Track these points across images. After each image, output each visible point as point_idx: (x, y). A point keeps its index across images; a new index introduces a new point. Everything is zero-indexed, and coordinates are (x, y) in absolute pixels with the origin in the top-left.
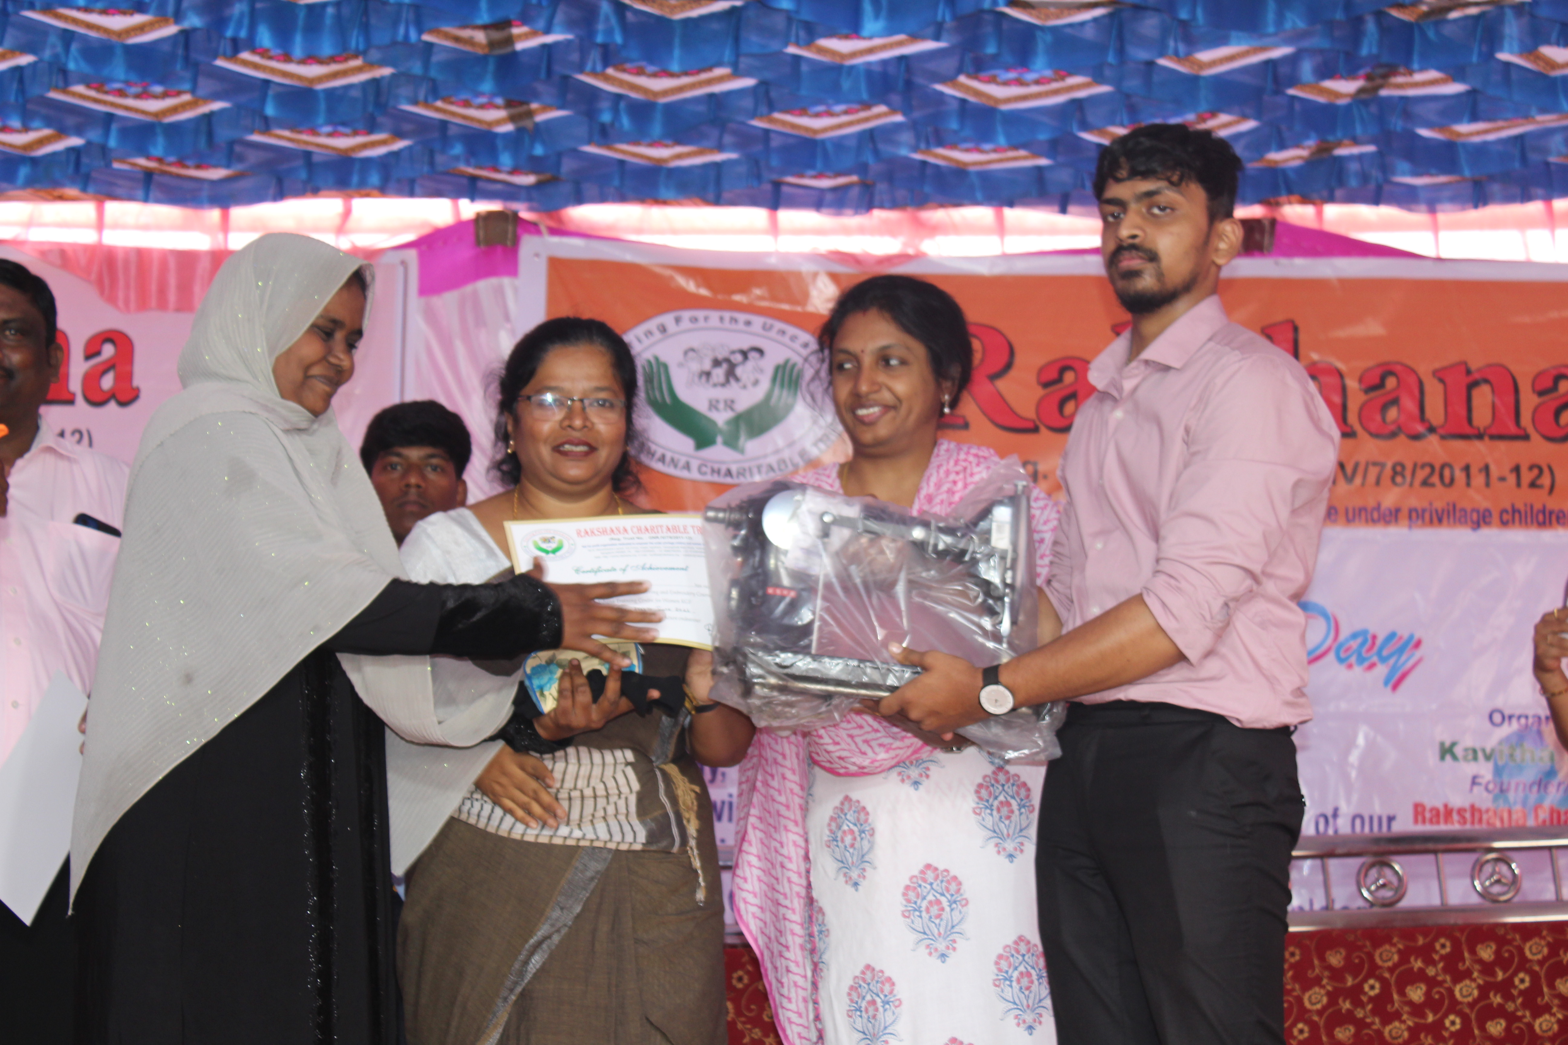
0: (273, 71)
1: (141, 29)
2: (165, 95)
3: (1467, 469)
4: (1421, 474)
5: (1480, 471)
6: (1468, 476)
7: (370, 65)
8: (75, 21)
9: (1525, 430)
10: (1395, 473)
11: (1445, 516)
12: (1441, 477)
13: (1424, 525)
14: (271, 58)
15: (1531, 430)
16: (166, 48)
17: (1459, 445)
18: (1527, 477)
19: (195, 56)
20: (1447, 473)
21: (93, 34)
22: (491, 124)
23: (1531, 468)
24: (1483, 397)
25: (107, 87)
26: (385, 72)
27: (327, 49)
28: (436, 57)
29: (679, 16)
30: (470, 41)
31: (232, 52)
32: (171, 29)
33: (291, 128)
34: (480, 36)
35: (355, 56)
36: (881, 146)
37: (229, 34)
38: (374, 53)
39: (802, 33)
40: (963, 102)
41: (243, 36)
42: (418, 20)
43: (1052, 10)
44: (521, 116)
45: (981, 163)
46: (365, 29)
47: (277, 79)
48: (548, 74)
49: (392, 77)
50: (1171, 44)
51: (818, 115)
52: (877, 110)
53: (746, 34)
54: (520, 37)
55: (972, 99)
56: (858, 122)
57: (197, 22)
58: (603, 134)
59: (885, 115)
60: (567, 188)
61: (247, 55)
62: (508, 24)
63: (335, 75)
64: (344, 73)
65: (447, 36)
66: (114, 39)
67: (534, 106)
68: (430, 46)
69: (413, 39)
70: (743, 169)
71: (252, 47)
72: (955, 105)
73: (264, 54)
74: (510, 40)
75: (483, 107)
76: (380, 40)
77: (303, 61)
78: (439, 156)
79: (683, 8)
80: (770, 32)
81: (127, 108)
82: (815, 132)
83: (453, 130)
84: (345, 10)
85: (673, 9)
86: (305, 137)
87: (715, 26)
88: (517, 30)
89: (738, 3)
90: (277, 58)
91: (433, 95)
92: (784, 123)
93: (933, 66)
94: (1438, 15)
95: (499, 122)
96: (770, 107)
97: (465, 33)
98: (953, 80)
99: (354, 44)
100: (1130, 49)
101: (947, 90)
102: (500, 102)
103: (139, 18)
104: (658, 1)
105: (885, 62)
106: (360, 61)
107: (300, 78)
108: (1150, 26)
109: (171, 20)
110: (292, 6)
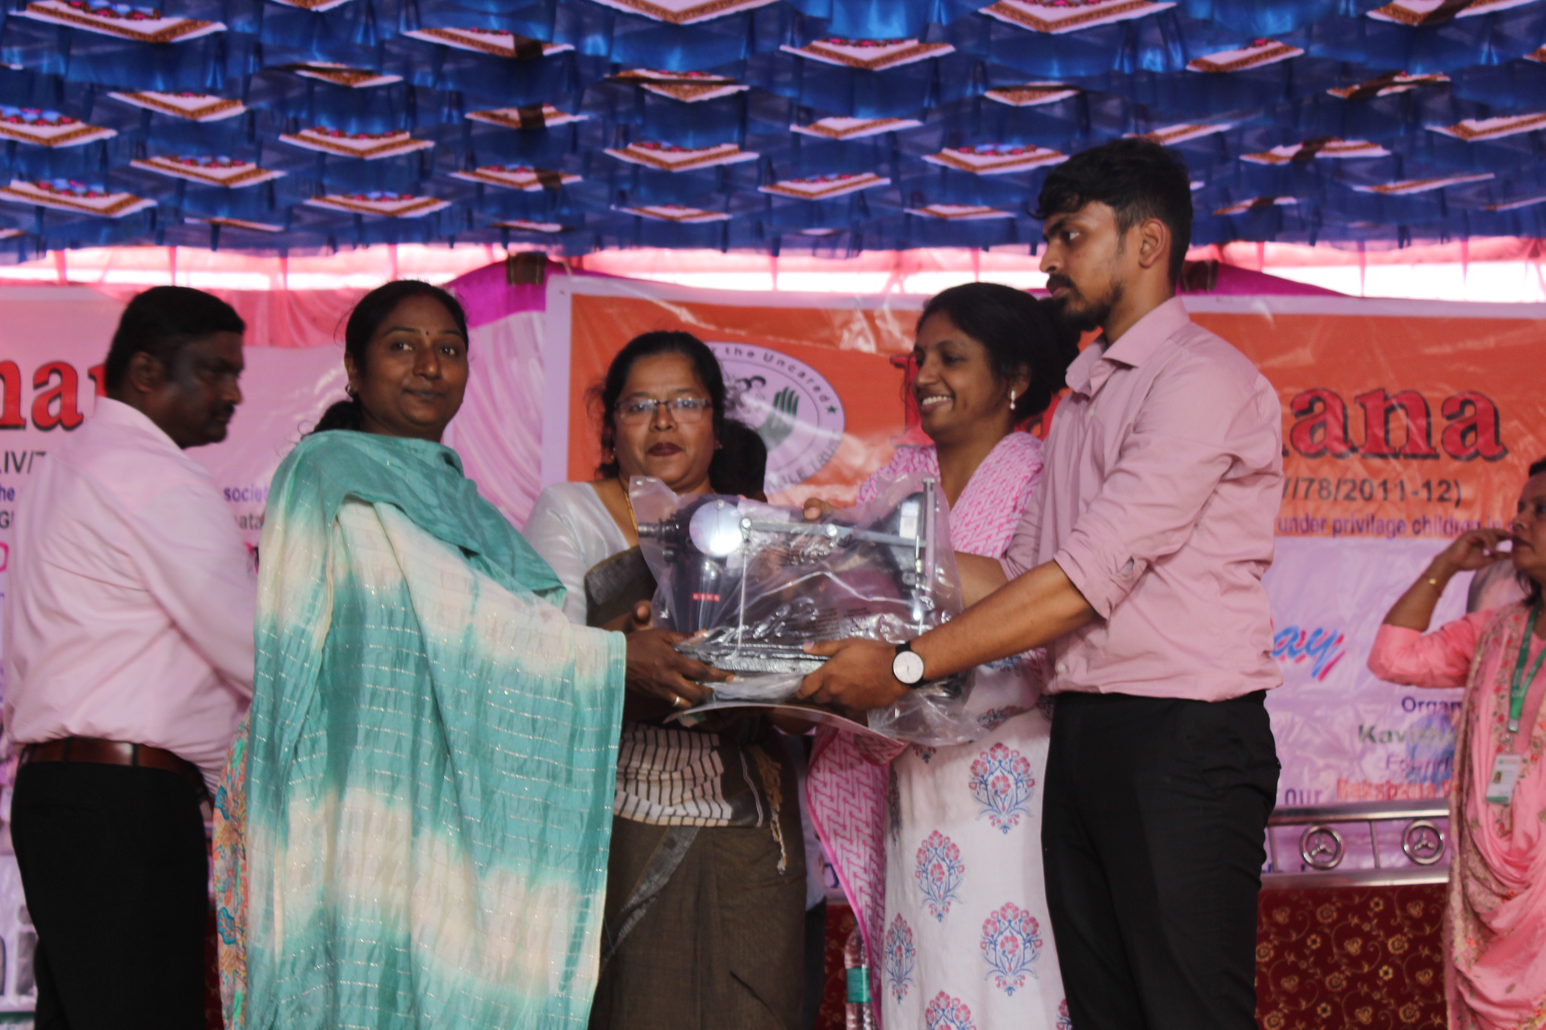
0: (329, 145)
1: (212, 109)
2: (231, 165)
3: (1384, 484)
4: (1344, 489)
5: (1396, 486)
6: (1386, 491)
7: (415, 138)
8: (154, 102)
9: (1435, 450)
10: (1321, 489)
11: (1365, 526)
12: (1362, 491)
13: (1346, 534)
14: (327, 134)
15: (1440, 450)
16: (235, 125)
17: (1377, 463)
18: (1437, 491)
19: (259, 132)
20: (1367, 488)
21: (169, 113)
22: (522, 185)
23: (1440, 483)
24: (1399, 420)
25: (180, 158)
26: (429, 144)
27: (378, 129)
28: (475, 132)
29: (692, 99)
30: (506, 118)
31: (294, 129)
32: (239, 110)
33: (344, 194)
34: (514, 114)
35: (402, 131)
36: (870, 203)
37: (291, 115)
38: (419, 130)
39: (802, 115)
40: (944, 169)
41: (304, 115)
42: (459, 102)
43: (1025, 93)
44: (548, 178)
45: (960, 215)
46: (412, 111)
47: (332, 151)
48: (574, 147)
49: (435, 148)
50: (1132, 121)
51: (814, 181)
52: (867, 176)
53: (751, 115)
54: (550, 115)
55: (952, 166)
56: (850, 185)
57: (263, 104)
58: (622, 199)
59: (874, 179)
60: (589, 235)
61: (306, 132)
62: (540, 106)
63: (384, 148)
64: (392, 146)
65: (484, 114)
66: (188, 118)
67: (561, 172)
68: (470, 122)
69: (456, 121)
70: (747, 224)
71: (311, 126)
72: (937, 171)
73: (321, 131)
74: (541, 118)
75: (515, 171)
76: (426, 121)
77: (356, 137)
78: (476, 215)
79: (695, 92)
80: (774, 114)
81: (198, 175)
82: (811, 194)
83: (488, 191)
84: (395, 94)
85: (687, 93)
86: (356, 202)
87: (724, 108)
88: (546, 110)
89: (745, 88)
90: (333, 134)
91: (471, 164)
92: (784, 189)
93: (918, 139)
94: (1369, 93)
95: (529, 183)
96: (772, 178)
97: (501, 112)
98: (936, 152)
99: (402, 124)
100: (1095, 126)
101: (930, 159)
102: (531, 168)
103: (210, 100)
104: (674, 86)
105: (875, 137)
106: (407, 136)
107: (352, 150)
108: (1113, 106)
109: (239, 102)
110: (346, 89)
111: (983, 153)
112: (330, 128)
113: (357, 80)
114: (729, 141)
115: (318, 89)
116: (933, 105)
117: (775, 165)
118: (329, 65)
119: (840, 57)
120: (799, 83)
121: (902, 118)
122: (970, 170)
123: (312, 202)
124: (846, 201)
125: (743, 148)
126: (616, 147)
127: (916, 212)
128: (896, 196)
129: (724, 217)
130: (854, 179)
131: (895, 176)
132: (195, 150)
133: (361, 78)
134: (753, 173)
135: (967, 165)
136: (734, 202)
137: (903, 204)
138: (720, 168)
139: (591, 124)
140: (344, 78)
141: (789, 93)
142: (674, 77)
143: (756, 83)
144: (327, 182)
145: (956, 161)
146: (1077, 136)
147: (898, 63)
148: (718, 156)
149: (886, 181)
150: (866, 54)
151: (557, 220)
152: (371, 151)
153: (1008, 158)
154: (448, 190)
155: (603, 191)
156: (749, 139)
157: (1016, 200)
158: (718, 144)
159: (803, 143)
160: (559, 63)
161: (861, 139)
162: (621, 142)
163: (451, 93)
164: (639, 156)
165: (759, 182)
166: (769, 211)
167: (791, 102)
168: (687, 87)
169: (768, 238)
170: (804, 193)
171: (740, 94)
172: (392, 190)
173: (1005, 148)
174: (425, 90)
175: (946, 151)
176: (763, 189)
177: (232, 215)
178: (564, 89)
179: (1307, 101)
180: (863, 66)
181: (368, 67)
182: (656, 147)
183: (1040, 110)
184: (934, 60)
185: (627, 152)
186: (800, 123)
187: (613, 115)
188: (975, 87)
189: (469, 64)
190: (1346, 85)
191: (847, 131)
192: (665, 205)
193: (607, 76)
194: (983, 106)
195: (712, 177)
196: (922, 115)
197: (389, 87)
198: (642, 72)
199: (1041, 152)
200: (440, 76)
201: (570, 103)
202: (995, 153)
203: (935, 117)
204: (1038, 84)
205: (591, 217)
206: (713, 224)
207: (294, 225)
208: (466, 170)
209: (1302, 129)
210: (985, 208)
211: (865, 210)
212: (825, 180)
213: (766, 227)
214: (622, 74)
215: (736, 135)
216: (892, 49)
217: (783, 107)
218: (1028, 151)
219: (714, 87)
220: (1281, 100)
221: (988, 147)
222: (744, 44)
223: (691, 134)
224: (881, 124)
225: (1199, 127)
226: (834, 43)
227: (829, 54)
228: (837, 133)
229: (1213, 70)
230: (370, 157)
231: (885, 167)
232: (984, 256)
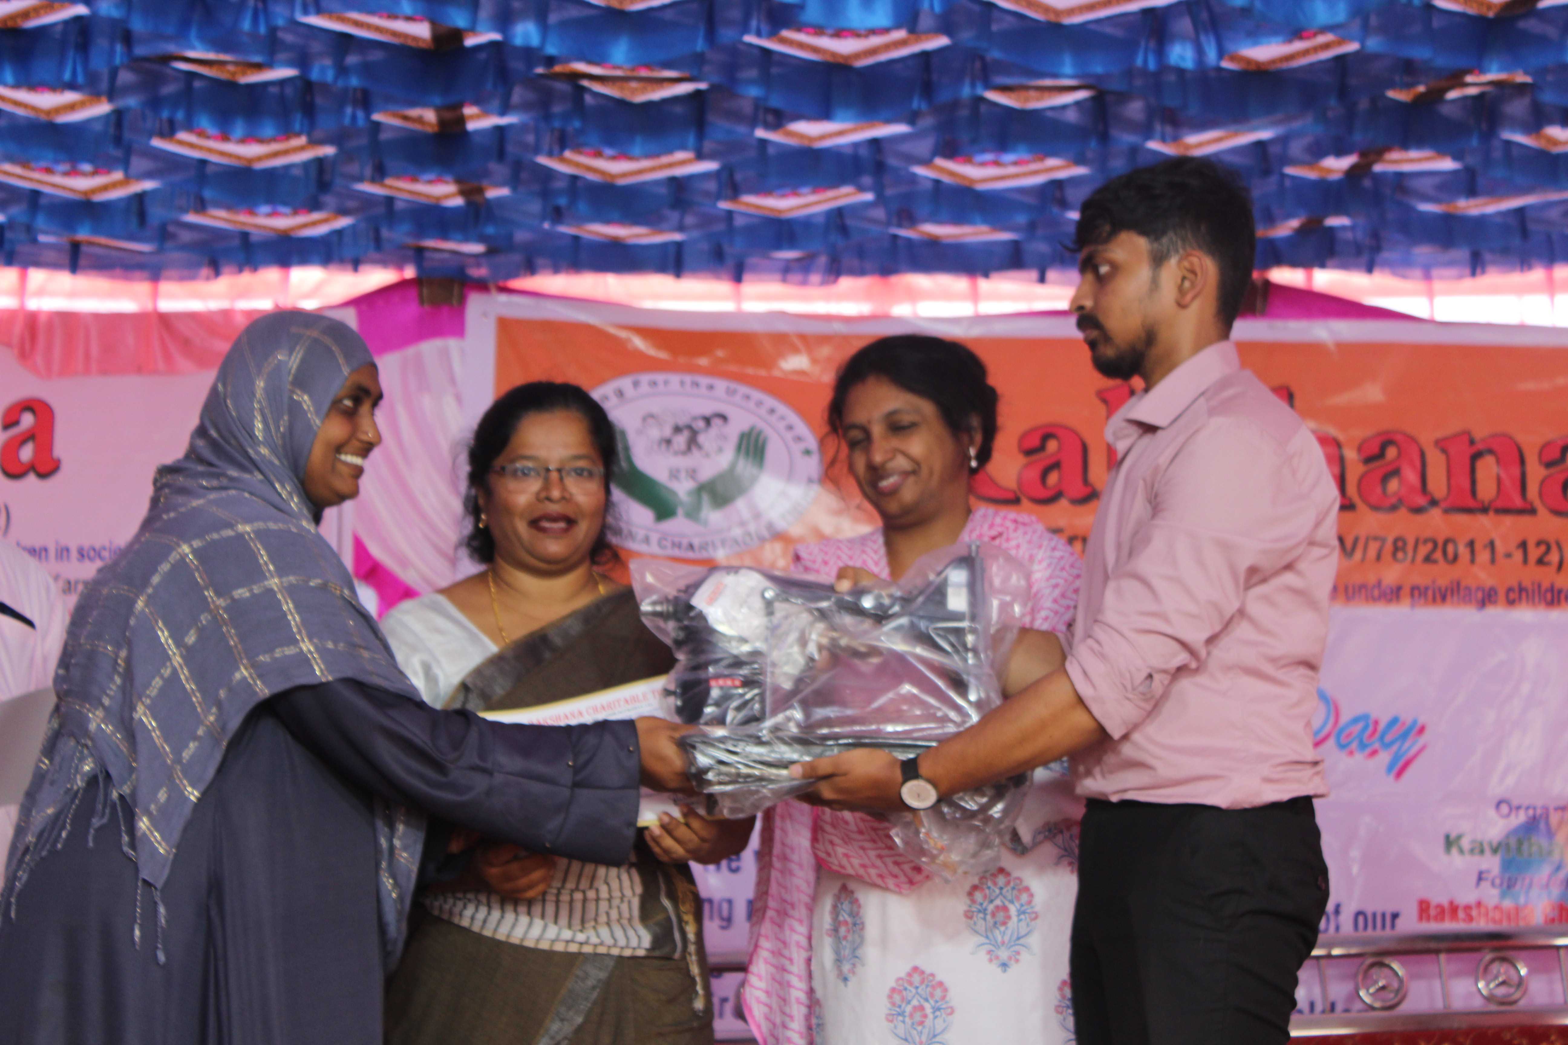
0: (210, 150)
1: (72, 107)
2: (95, 173)
3: (1471, 544)
4: (1424, 550)
5: (1485, 547)
6: (1473, 552)
7: (314, 142)
8: (2, 99)
9: (1531, 504)
10: (1396, 549)
11: (1449, 593)
12: (1445, 553)
13: (1426, 603)
14: (208, 137)
15: (1537, 504)
16: (98, 127)
17: (1462, 519)
18: (1534, 553)
19: (127, 135)
20: (1450, 549)
21: (20, 112)
22: (439, 199)
23: (1539, 543)
24: (1488, 469)
25: (33, 165)
26: (329, 151)
27: (268, 131)
28: (384, 136)
29: (640, 98)
30: (420, 120)
31: (169, 131)
32: (103, 108)
33: (229, 208)
34: (430, 115)
35: (298, 135)
36: (850, 222)
37: (165, 114)
38: (318, 134)
39: (770, 118)
40: (937, 182)
41: (180, 115)
42: (365, 101)
43: (1032, 93)
44: (471, 192)
45: (954, 236)
46: (309, 111)
47: (214, 158)
48: (501, 155)
49: (336, 156)
50: (1158, 127)
51: (784, 196)
52: (846, 189)
53: (711, 118)
54: (473, 117)
55: (946, 179)
56: (826, 201)
57: (132, 102)
58: (558, 215)
59: (854, 194)
60: (517, 258)
61: (183, 136)
62: (460, 105)
63: (276, 155)
64: (286, 152)
65: (395, 115)
66: (43, 118)
67: (485, 183)
68: (377, 125)
69: (361, 122)
70: (705, 246)
71: (189, 127)
72: (928, 185)
73: (201, 134)
74: (461, 120)
75: (431, 182)
76: (326, 123)
77: (243, 141)
78: (385, 233)
79: (644, 90)
80: (736, 116)
81: (54, 186)
82: (780, 211)
83: (399, 206)
84: (289, 91)
85: (634, 91)
86: (243, 218)
87: (678, 109)
88: (469, 111)
89: (703, 86)
90: (215, 138)
91: (380, 173)
92: (748, 205)
93: (906, 147)
94: (1435, 96)
95: (447, 196)
96: (734, 190)
97: (414, 112)
98: (927, 162)
99: (297, 126)
100: (1115, 133)
101: (920, 171)
102: (449, 178)
103: (70, 97)
104: (618, 84)
105: (856, 145)
106: (302, 140)
107: (238, 157)
108: (1135, 109)
109: (104, 99)
110: (232, 85)
111: (984, 164)
112: (212, 130)
113: (244, 74)
114: (683, 147)
115: (197, 84)
116: (924, 106)
117: (739, 177)
118: (211, 56)
119: (815, 49)
120: (766, 80)
121: (888, 121)
122: (967, 183)
123: (191, 218)
124: (821, 220)
125: (700, 156)
126: (550, 154)
127: (904, 233)
128: (879, 213)
129: (677, 237)
130: (831, 194)
131: (878, 189)
132: (51, 155)
133: (249, 72)
134: (711, 186)
135: (964, 177)
136: (690, 220)
137: (889, 224)
138: (673, 180)
139: (522, 128)
140: (228, 71)
141: (754, 92)
142: (618, 73)
143: (716, 79)
144: (208, 194)
145: (952, 174)
146: (1093, 144)
147: (883, 57)
148: (671, 165)
149: (869, 197)
150: (845, 47)
151: (481, 239)
152: (260, 158)
153: (1012, 170)
154: (351, 204)
155: (535, 206)
156: (708, 145)
157: (1021, 219)
158: (670, 151)
159: (771, 151)
160: (483, 56)
161: (838, 146)
162: (556, 149)
163: (355, 90)
164: (577, 165)
165: (719, 196)
166: (731, 229)
167: (757, 104)
168: (634, 85)
169: (730, 262)
170: (772, 210)
171: (698, 93)
172: (285, 203)
173: (1008, 157)
174: (324, 87)
175: (939, 162)
176: (724, 205)
177: (96, 231)
178: (489, 86)
179: (1363, 104)
180: (841, 61)
181: (257, 59)
182: (598, 154)
183: (1050, 114)
184: (925, 55)
185: (563, 160)
186: (768, 126)
187: (547, 117)
188: (973, 86)
189: (376, 56)
190: (1409, 86)
191: (823, 137)
192: (608, 222)
193: (540, 70)
194: (983, 108)
195: (663, 191)
196: (912, 118)
197: (282, 83)
198: (581, 67)
199: (1052, 162)
200: (342, 70)
201: (496, 103)
202: (996, 163)
203: (927, 122)
204: (1048, 82)
205: (521, 236)
206: (664, 246)
207: (169, 244)
208: (373, 180)
209: (1358, 137)
210: (984, 228)
211: (844, 230)
212: (795, 194)
213: (727, 249)
214: (558, 69)
215: (691, 140)
216: (875, 41)
217: (747, 107)
218: (1034, 161)
219: (665, 84)
220: (1333, 102)
221: (989, 157)
222: (702, 32)
223: (639, 139)
224: (862, 129)
225: (1236, 134)
226: (808, 33)
227: (801, 46)
228: (811, 139)
229: (1253, 67)
230: (259, 166)
231: (867, 180)
232: (984, 284)
